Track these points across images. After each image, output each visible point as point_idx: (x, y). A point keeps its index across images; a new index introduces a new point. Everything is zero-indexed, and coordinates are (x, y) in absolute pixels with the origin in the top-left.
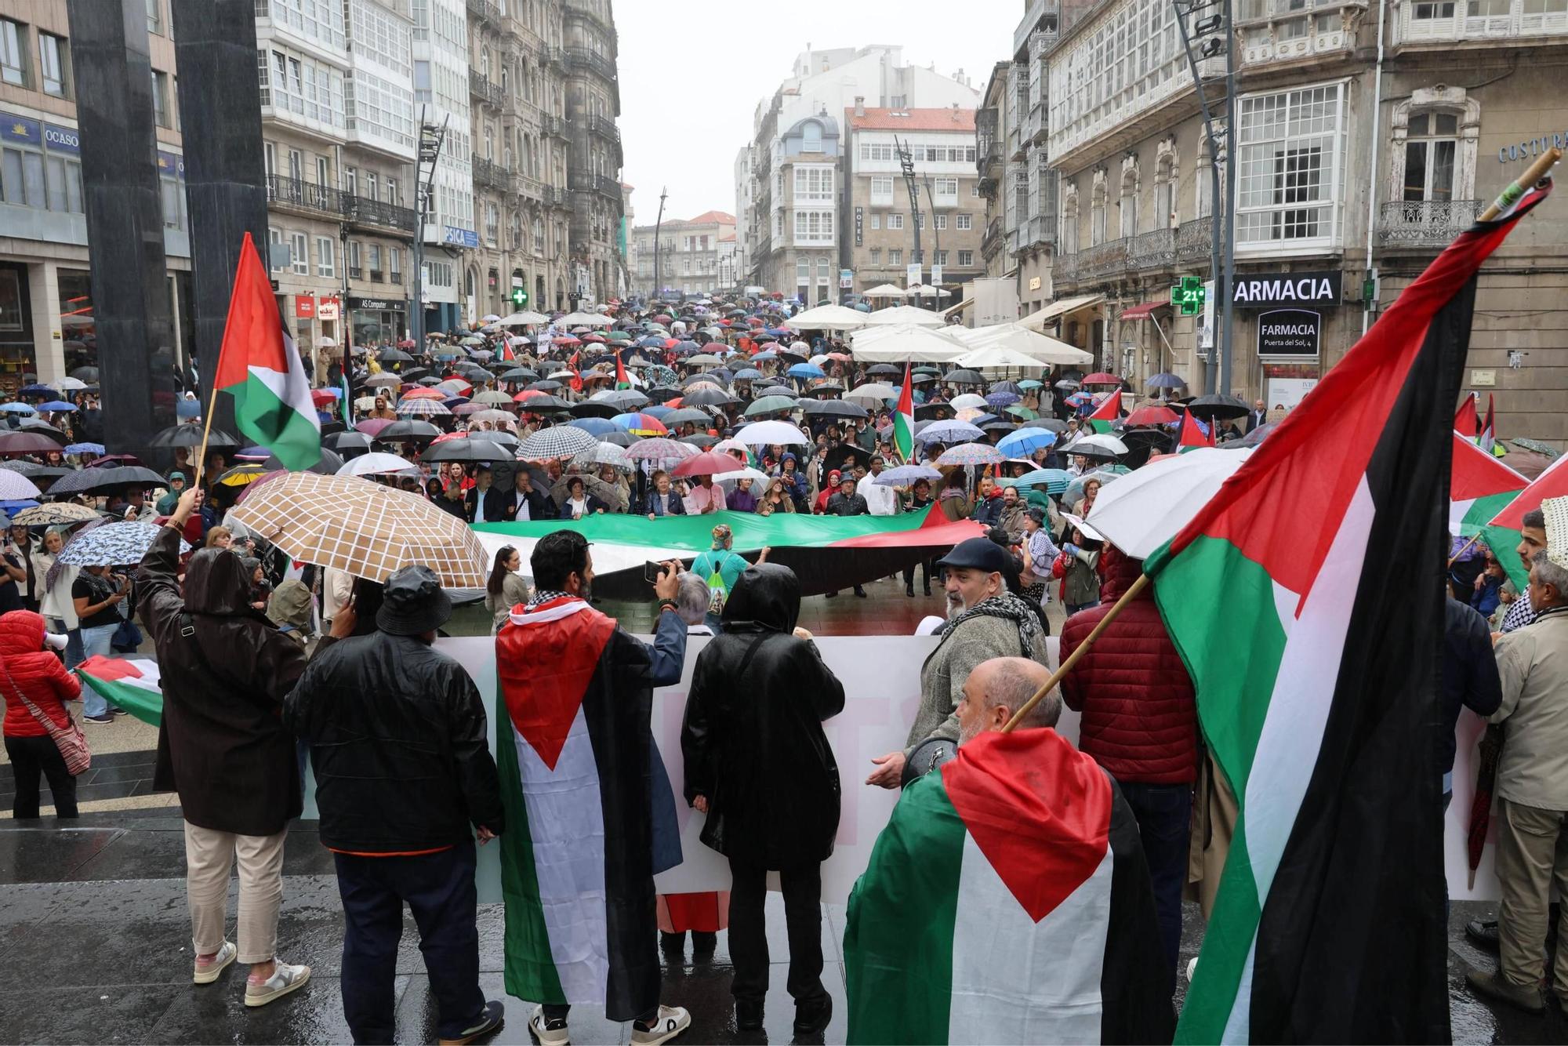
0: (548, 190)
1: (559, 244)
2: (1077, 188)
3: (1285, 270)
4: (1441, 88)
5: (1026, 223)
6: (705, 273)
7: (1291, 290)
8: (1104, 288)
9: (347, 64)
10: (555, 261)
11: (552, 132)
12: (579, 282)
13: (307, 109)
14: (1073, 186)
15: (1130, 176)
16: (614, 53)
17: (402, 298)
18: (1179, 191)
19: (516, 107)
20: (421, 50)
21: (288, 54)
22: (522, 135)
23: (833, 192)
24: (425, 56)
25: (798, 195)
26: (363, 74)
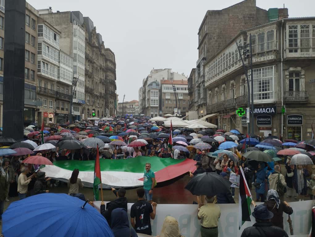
0: (101, 93)
1: (103, 104)
2: (211, 92)
3: (263, 106)
4: (296, 67)
5: (200, 100)
6: (132, 112)
7: (264, 111)
8: (218, 112)
9: (58, 65)
10: (102, 107)
11: (102, 82)
12: (107, 112)
13: (49, 73)
15: (224, 88)
16: (115, 68)
17: (68, 114)
18: (236, 90)
19: (95, 76)
20: (75, 64)
21: (45, 62)
22: (96, 82)
23: (158, 96)
24: (76, 65)
25: (151, 96)
26: (62, 68)
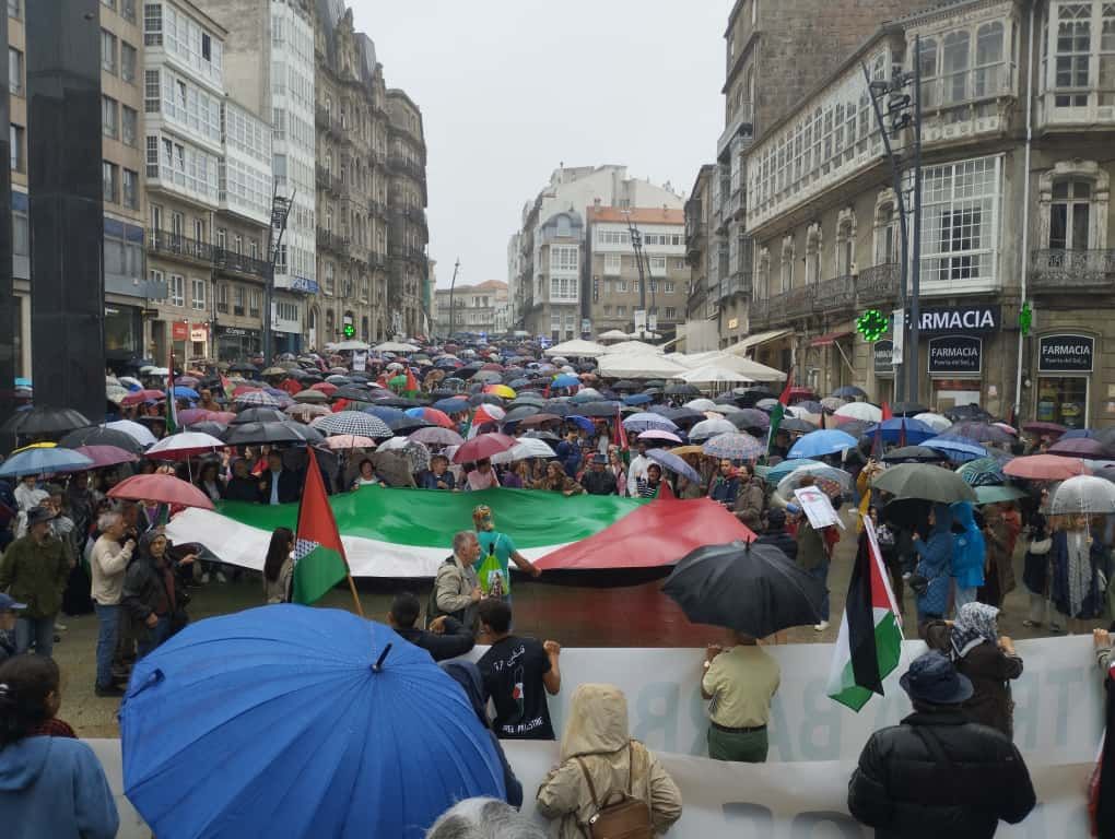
0: (373, 255)
1: (380, 294)
2: (769, 250)
3: (952, 304)
4: (1078, 162)
5: (727, 279)
6: (486, 322)
7: (958, 320)
8: (792, 324)
9: (221, 152)
10: (377, 306)
11: (377, 213)
12: (394, 322)
13: (188, 182)
14: (766, 249)
15: (815, 239)
16: (424, 162)
17: (259, 328)
18: (857, 246)
19: (350, 193)
20: (280, 146)
21: (175, 141)
22: (355, 215)
23: (577, 265)
24: (282, 151)
25: (553, 267)
26: (233, 161)
